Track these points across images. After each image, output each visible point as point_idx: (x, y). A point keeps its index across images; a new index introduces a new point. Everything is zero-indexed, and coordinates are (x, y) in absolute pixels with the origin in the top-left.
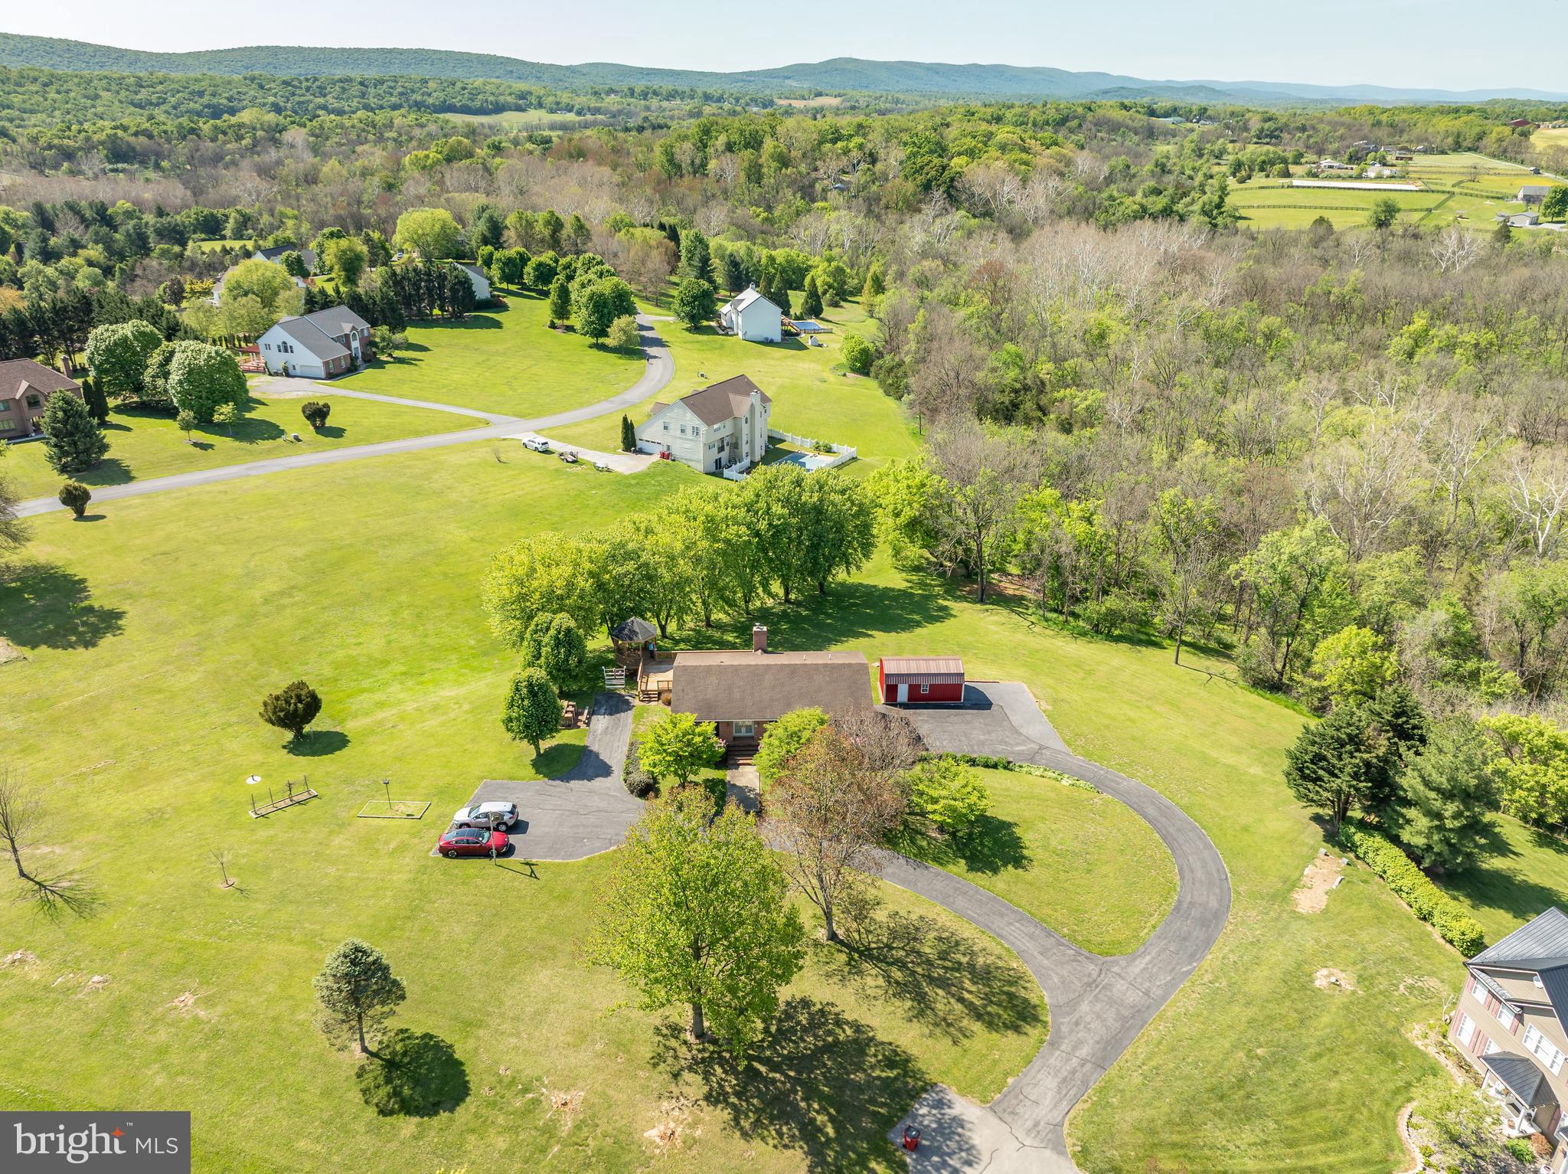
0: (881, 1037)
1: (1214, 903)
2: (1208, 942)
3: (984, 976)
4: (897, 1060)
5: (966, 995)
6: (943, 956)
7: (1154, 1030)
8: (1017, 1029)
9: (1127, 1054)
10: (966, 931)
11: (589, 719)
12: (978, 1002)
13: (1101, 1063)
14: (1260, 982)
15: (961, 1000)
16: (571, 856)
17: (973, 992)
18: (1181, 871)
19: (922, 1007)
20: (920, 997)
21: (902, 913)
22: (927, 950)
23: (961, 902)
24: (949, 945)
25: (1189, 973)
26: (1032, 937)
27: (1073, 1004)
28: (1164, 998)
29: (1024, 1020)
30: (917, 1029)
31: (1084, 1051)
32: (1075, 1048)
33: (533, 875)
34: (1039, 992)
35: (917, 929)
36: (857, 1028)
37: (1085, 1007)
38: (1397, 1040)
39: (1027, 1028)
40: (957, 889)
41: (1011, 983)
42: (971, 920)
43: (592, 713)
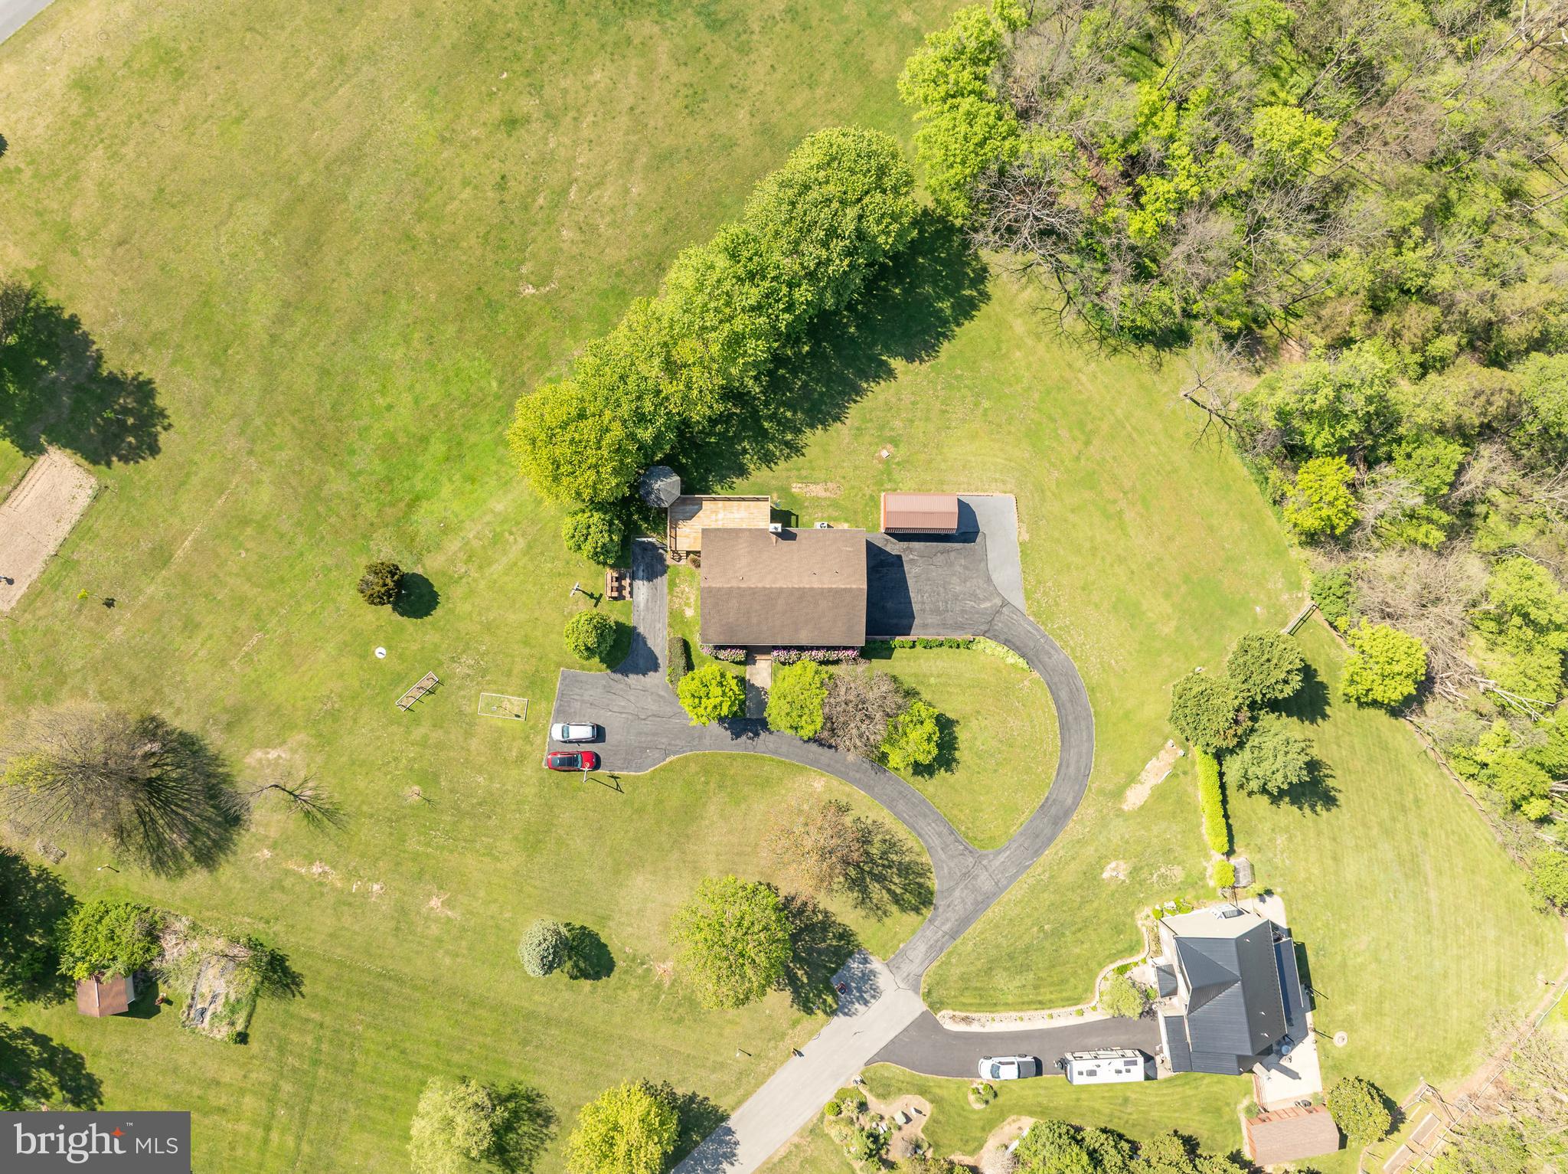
0: (839, 920)
1: (1069, 801)
2: (1050, 840)
3: (905, 870)
4: (845, 935)
5: (893, 887)
6: (884, 855)
7: (993, 912)
8: (917, 910)
9: (970, 930)
10: (901, 832)
11: (631, 585)
12: (898, 891)
13: (954, 935)
14: (1069, 875)
15: (889, 891)
16: (639, 769)
17: (897, 883)
18: (1060, 766)
19: (865, 897)
20: (864, 891)
21: (863, 819)
22: (875, 851)
23: (901, 806)
24: (891, 845)
25: (1028, 867)
26: (940, 835)
27: (951, 890)
28: (1006, 888)
29: (923, 903)
30: (860, 912)
31: (947, 927)
32: (943, 924)
33: (618, 789)
34: (934, 883)
35: (869, 833)
36: (826, 913)
37: (957, 893)
38: (1129, 920)
39: (924, 911)
40: (900, 793)
41: (920, 875)
42: (905, 822)
43: (633, 578)
